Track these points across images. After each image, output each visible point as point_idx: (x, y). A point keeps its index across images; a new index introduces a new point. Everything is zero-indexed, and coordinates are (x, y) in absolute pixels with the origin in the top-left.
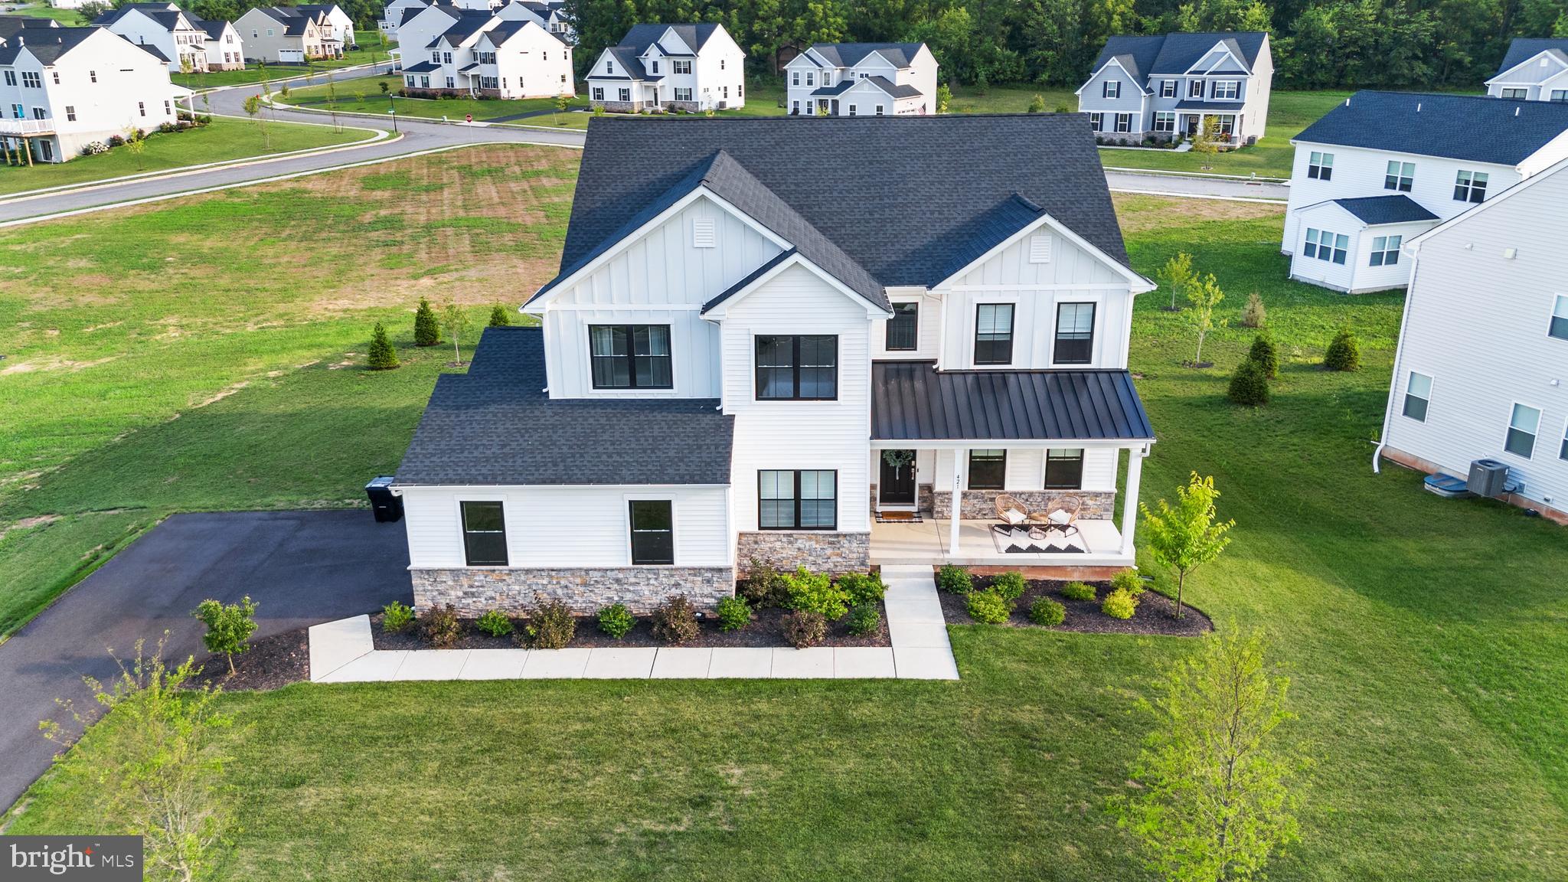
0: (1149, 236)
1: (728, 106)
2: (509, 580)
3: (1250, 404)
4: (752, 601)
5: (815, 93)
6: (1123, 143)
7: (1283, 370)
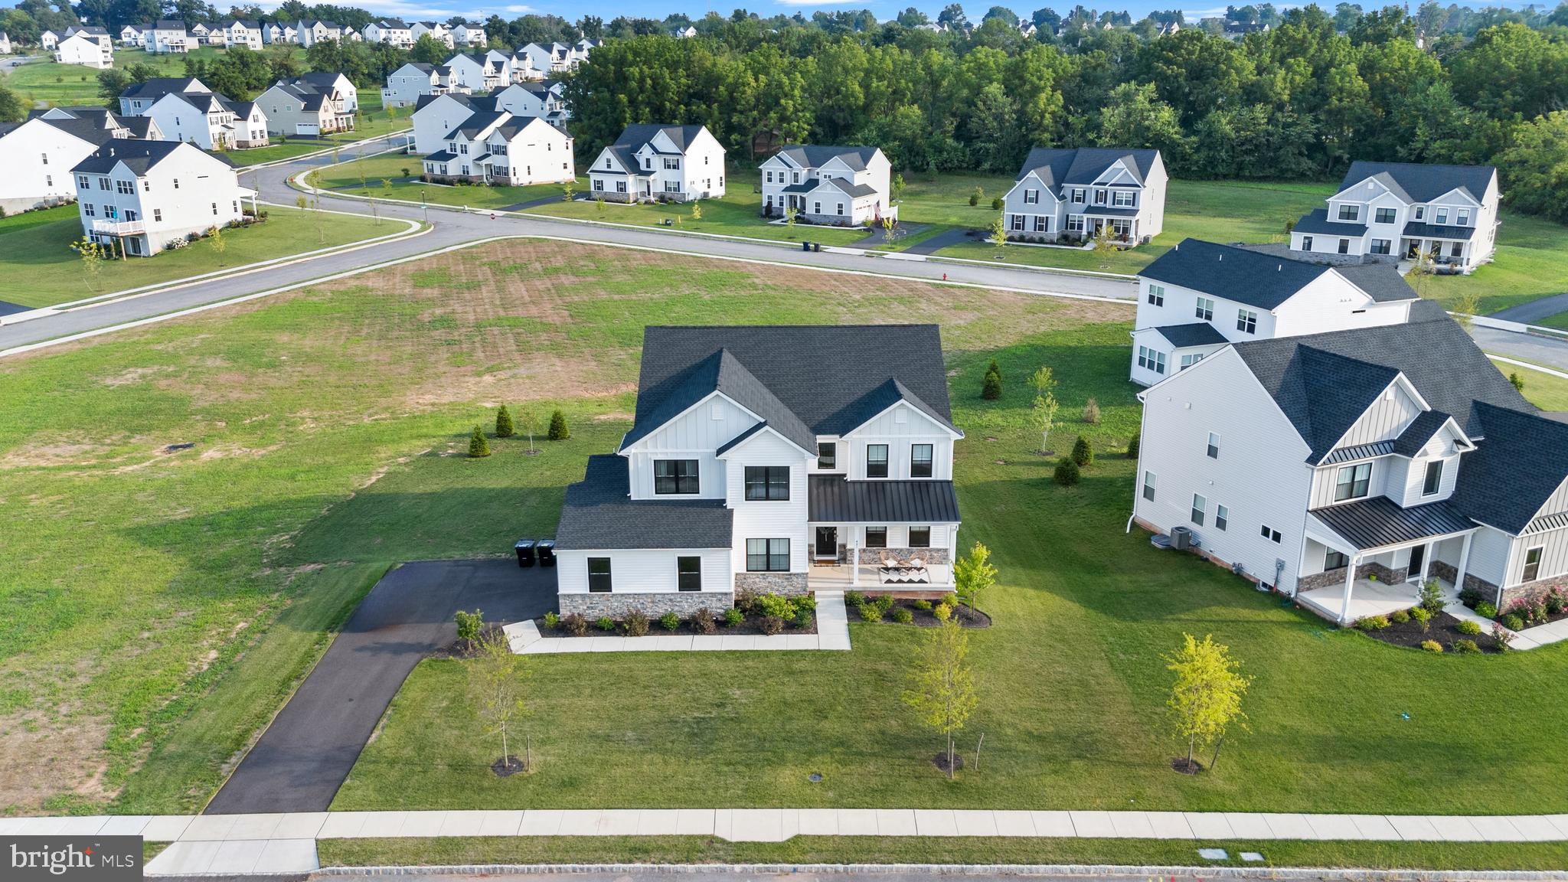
0: (1040, 339)
1: (711, 195)
2: (612, 600)
3: (1066, 484)
4: (743, 611)
5: (786, 189)
6: (1042, 241)
7: (1097, 456)
